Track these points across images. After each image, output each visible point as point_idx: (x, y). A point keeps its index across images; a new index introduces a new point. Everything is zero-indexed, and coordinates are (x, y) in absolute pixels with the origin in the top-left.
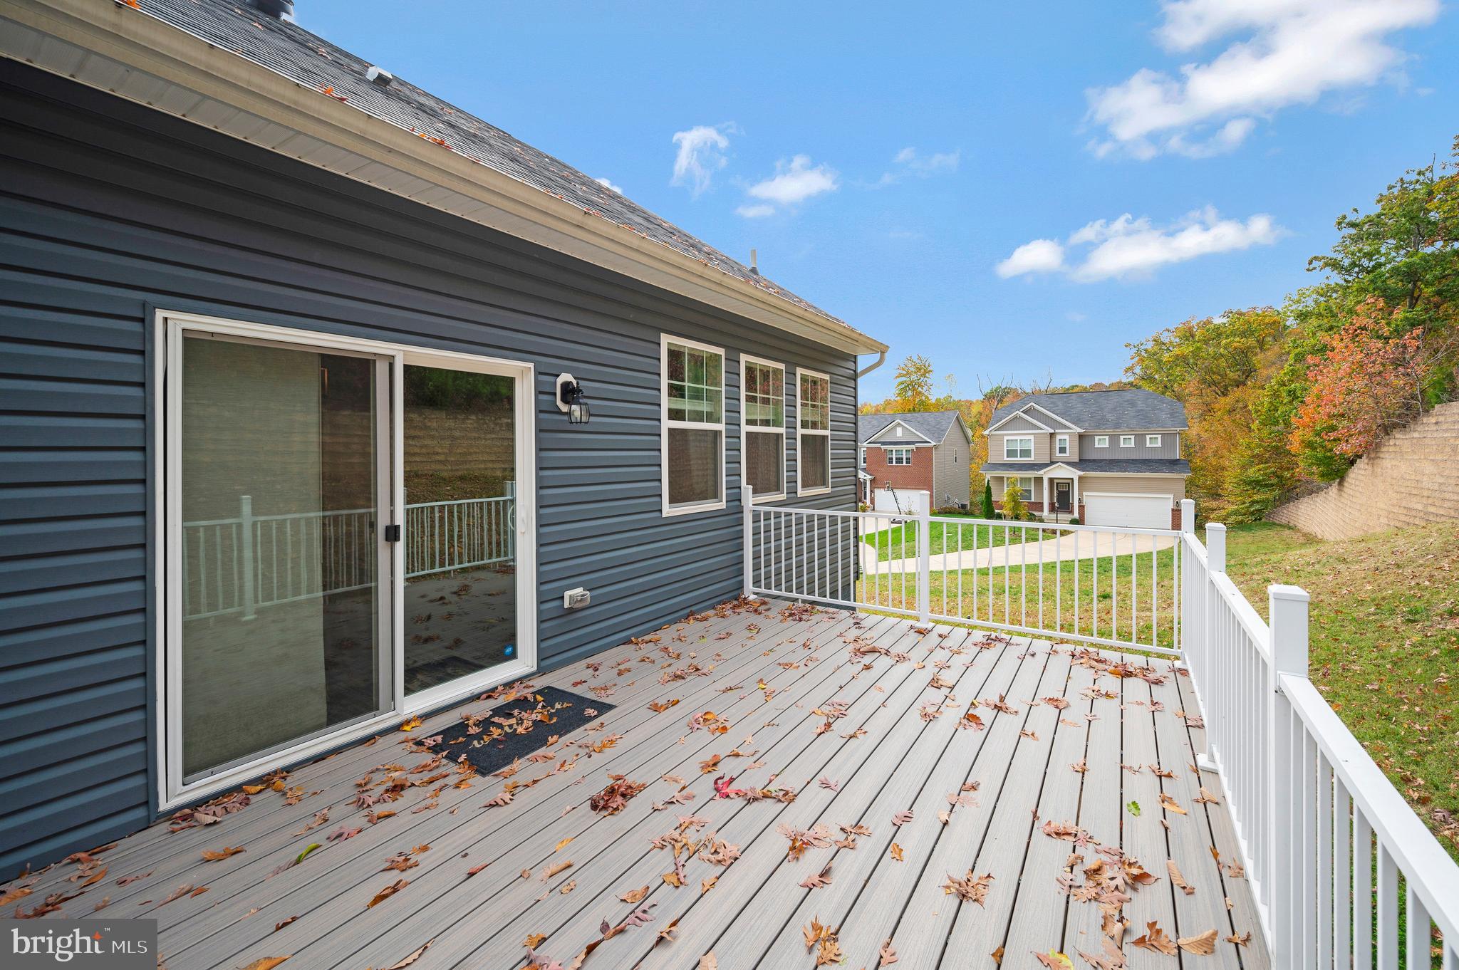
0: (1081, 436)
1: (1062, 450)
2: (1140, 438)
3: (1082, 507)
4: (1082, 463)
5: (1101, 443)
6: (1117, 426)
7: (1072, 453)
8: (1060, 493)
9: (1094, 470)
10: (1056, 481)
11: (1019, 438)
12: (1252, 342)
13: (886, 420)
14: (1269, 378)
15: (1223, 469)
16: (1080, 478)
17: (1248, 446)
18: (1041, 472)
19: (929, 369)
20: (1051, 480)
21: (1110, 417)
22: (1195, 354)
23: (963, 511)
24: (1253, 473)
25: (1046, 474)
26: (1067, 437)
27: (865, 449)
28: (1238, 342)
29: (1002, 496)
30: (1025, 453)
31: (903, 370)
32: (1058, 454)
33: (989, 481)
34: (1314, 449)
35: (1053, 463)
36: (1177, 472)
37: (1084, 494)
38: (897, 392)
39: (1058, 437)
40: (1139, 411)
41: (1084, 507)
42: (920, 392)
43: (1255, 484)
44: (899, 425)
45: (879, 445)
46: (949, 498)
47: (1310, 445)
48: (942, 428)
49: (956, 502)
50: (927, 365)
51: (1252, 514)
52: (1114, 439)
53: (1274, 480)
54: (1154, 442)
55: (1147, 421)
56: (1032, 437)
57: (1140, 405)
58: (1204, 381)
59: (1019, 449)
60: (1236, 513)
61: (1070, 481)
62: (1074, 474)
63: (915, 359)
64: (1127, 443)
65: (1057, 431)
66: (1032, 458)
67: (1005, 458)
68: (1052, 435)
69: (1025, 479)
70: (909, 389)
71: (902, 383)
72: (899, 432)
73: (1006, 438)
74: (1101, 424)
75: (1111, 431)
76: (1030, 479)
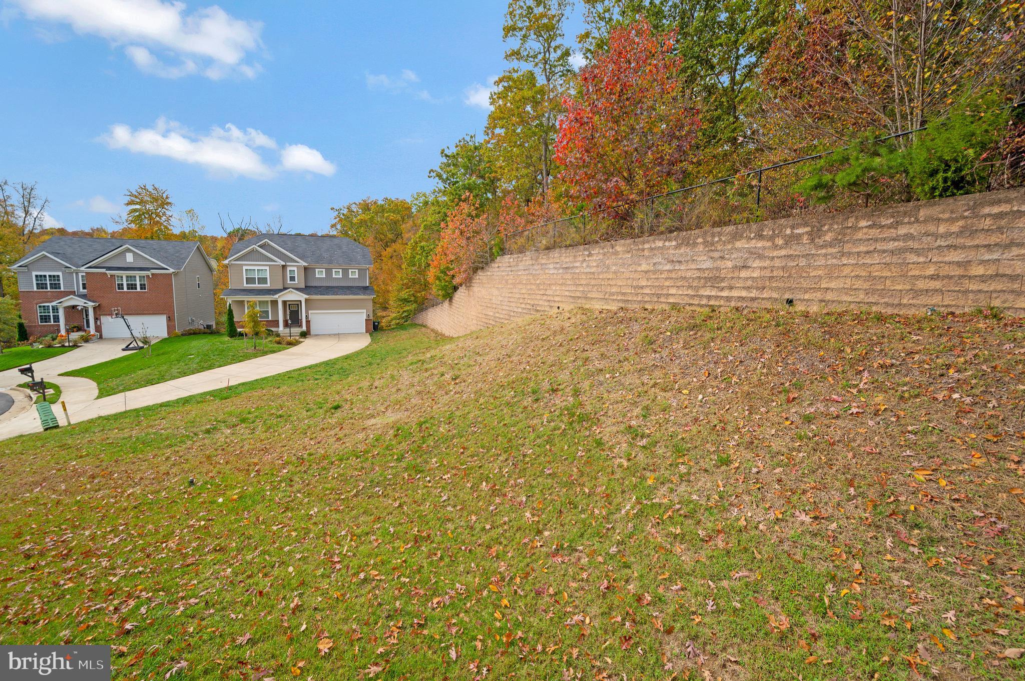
0: (306, 268)
1: (292, 279)
2: (345, 272)
3: (308, 322)
4: (307, 289)
5: (320, 274)
6: (330, 262)
7: (299, 281)
8: (291, 312)
9: (316, 294)
10: (288, 303)
11: (256, 268)
13: (113, 245)
14: (409, 239)
15: (388, 291)
16: (306, 300)
17: (402, 279)
18: (276, 296)
19: (168, 201)
20: (284, 302)
21: (326, 255)
23: (209, 331)
24: (404, 294)
25: (281, 298)
26: (295, 268)
27: (84, 274)
29: (242, 317)
30: (263, 280)
31: (136, 197)
32: (289, 282)
33: (230, 305)
34: (440, 281)
35: (285, 289)
36: (368, 294)
37: (310, 312)
38: (130, 218)
39: (289, 269)
40: (343, 252)
41: (309, 321)
42: (158, 222)
43: (406, 301)
44: (129, 250)
45: (103, 270)
46: (193, 321)
47: (438, 278)
48: (182, 256)
49: (200, 324)
50: (164, 196)
51: (403, 318)
52: (329, 271)
53: (413, 299)
54: (354, 274)
55: (349, 261)
56: (267, 268)
57: (344, 248)
59: (257, 277)
60: (395, 318)
61: (299, 303)
62: (302, 297)
63: (150, 188)
64: (337, 274)
65: (288, 264)
66: (269, 285)
67: (245, 285)
68: (284, 266)
69: (263, 302)
70: (145, 217)
71: (135, 210)
72: (130, 258)
73: (245, 268)
74: (319, 260)
75: (326, 266)
76: (267, 301)
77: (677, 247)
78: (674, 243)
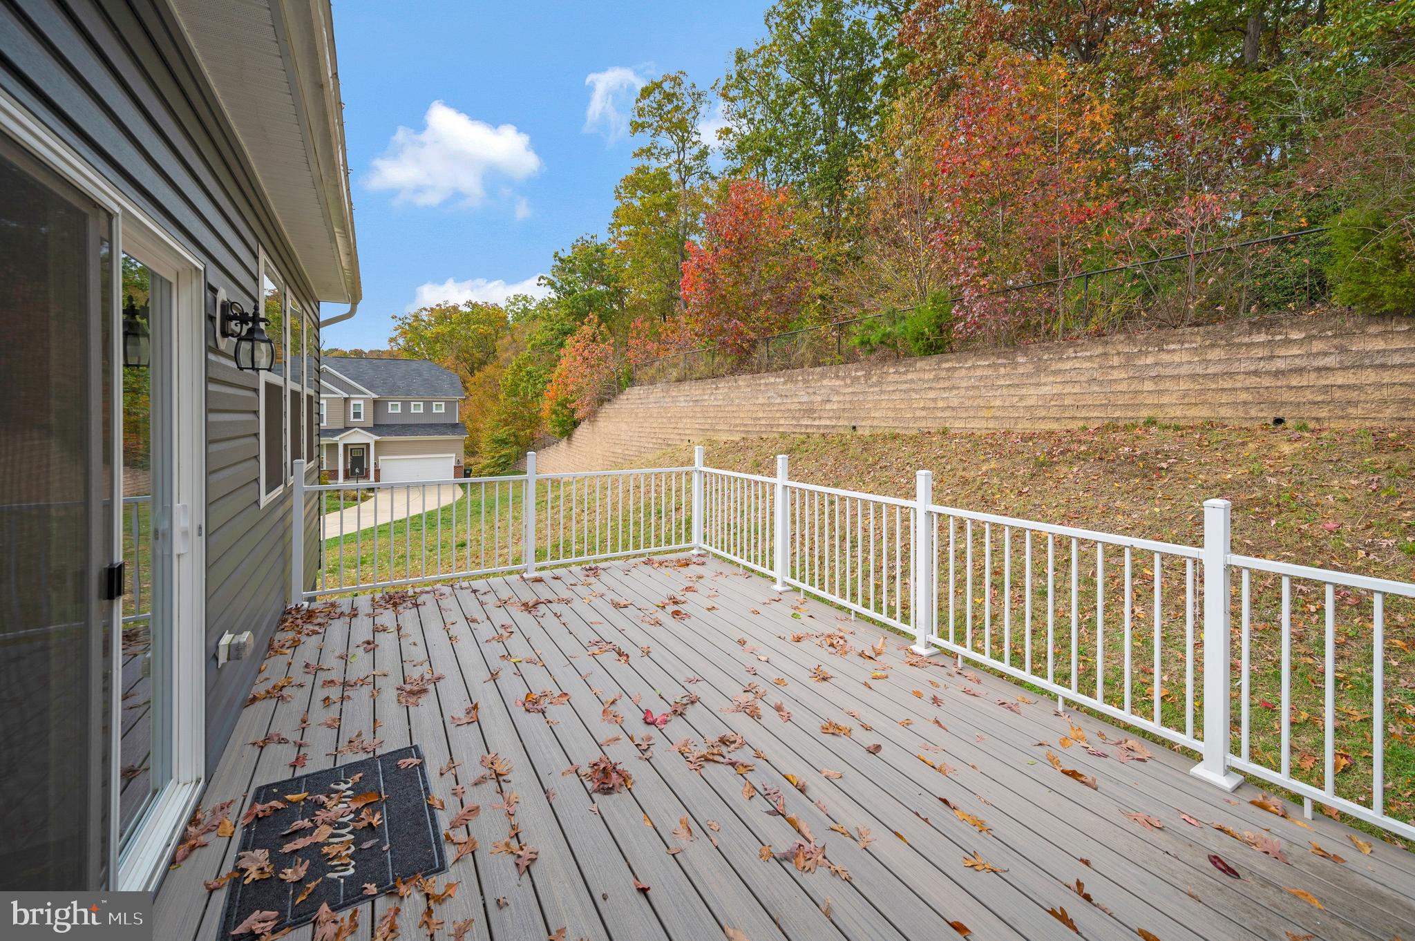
0: (375, 402)
1: (357, 415)
2: (428, 405)
3: (377, 471)
4: (376, 428)
5: (394, 408)
6: (408, 393)
7: (366, 418)
8: (354, 459)
9: (389, 434)
10: (350, 447)
12: (491, 330)
14: (509, 360)
15: (477, 430)
16: (376, 443)
17: (498, 413)
18: (337, 438)
20: (346, 446)
21: (400, 383)
22: (451, 333)
24: (502, 433)
25: (341, 440)
26: (361, 402)
28: (483, 329)
32: (352, 419)
34: (558, 415)
35: (347, 429)
36: (458, 434)
37: (380, 458)
39: (353, 402)
40: (425, 380)
41: (379, 470)
43: (503, 442)
47: (555, 412)
51: (499, 465)
52: (406, 405)
53: (512, 439)
54: (439, 408)
55: (431, 391)
56: (324, 402)
57: (426, 375)
58: (457, 358)
60: (488, 466)
61: (365, 447)
62: (370, 439)
64: (417, 408)
65: (352, 396)
66: (325, 424)
68: (346, 399)
74: (393, 390)
75: (402, 397)
76: (322, 446)
77: (785, 383)
78: (782, 380)
